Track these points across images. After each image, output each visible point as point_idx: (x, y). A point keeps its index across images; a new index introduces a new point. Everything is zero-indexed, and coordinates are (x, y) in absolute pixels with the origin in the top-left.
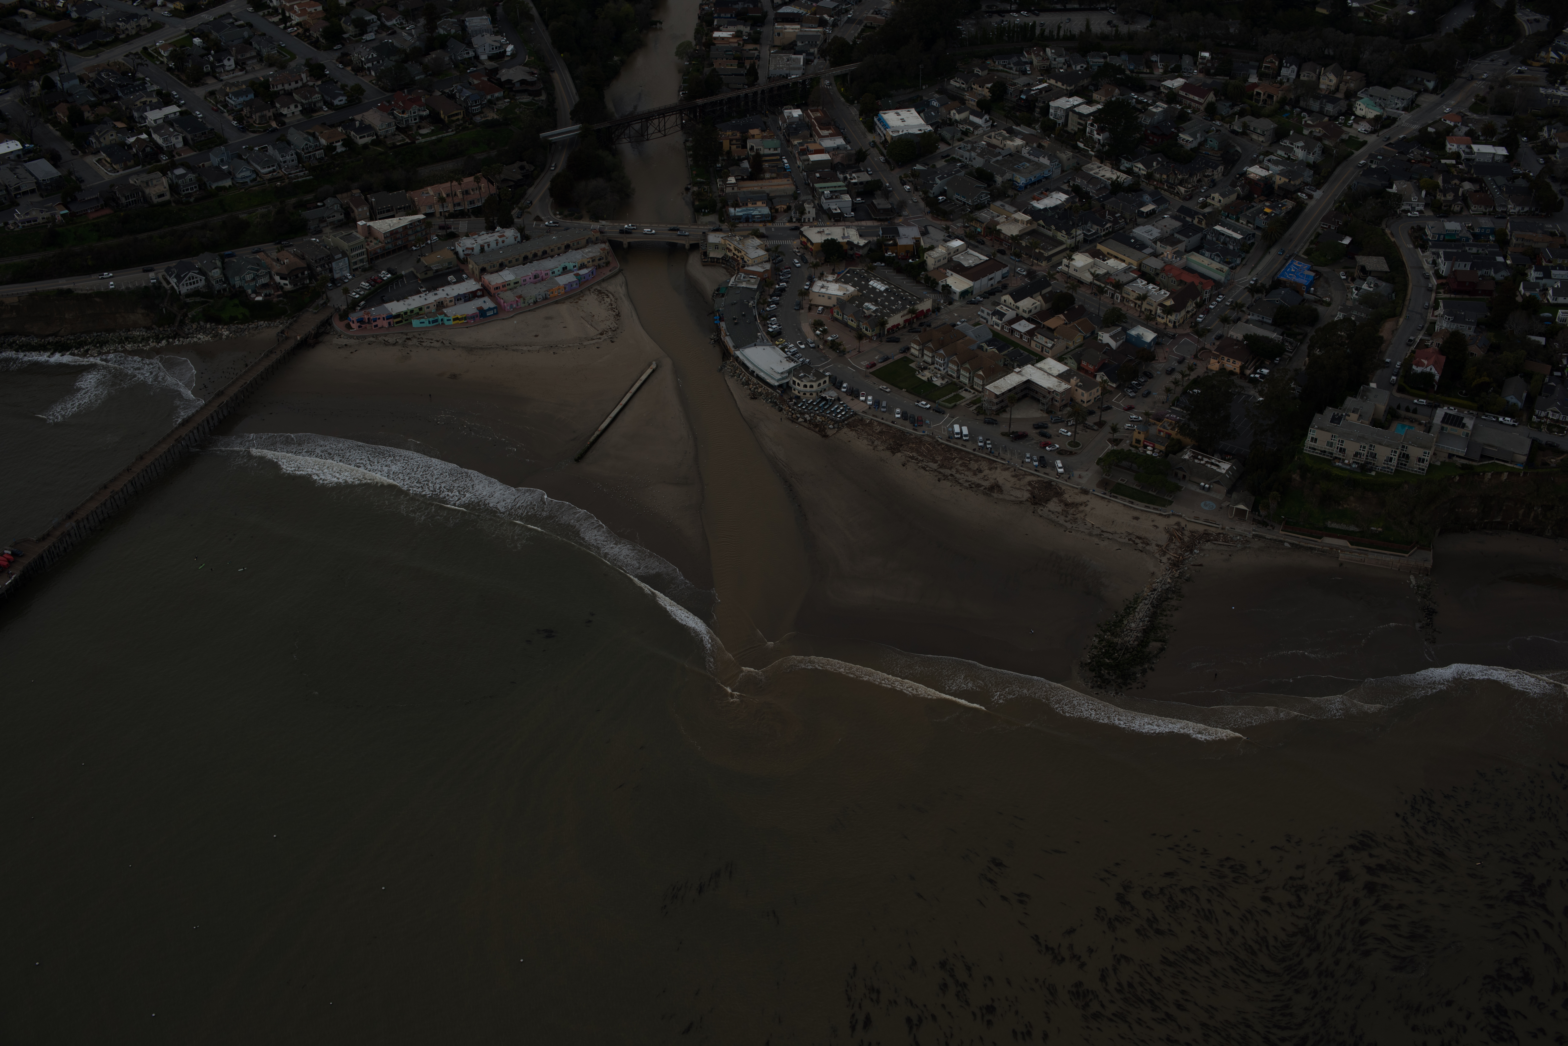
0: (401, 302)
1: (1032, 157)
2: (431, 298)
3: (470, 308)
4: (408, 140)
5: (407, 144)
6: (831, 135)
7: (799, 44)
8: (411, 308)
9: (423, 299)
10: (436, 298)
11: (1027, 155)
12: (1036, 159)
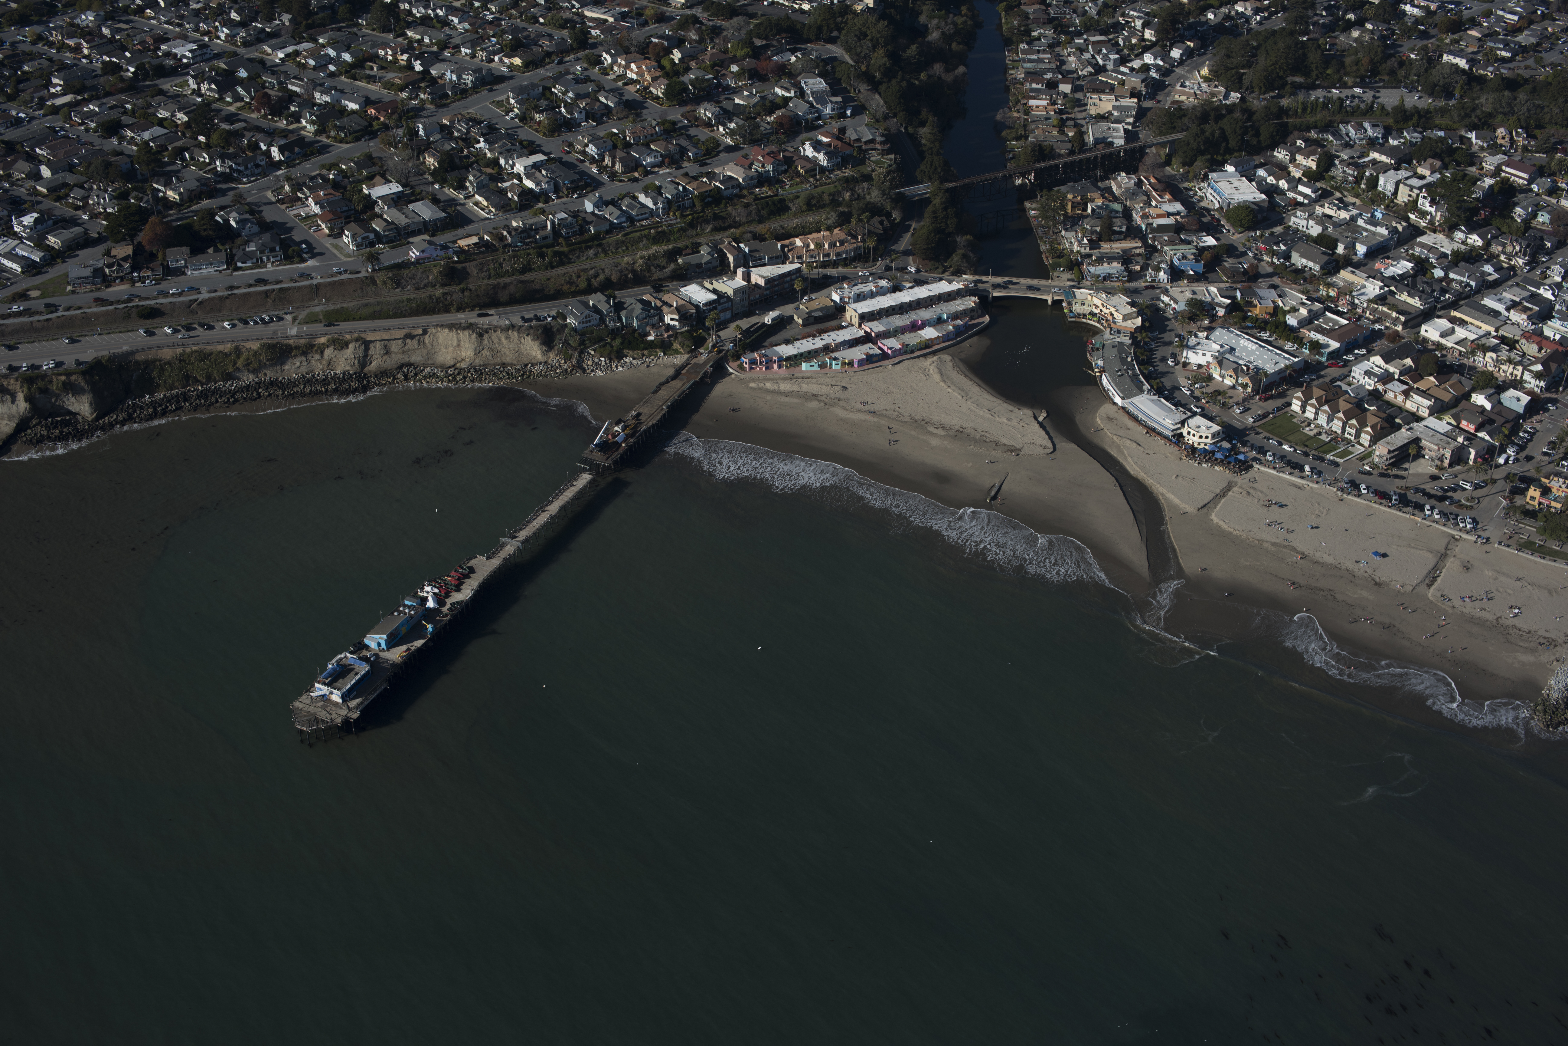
0: (790, 346)
1: (1369, 227)
2: (818, 343)
3: (858, 353)
4: (770, 193)
5: (770, 196)
6: (1169, 201)
7: (1115, 114)
8: (801, 351)
9: (810, 344)
10: (824, 343)
11: (1363, 225)
12: (1373, 228)
